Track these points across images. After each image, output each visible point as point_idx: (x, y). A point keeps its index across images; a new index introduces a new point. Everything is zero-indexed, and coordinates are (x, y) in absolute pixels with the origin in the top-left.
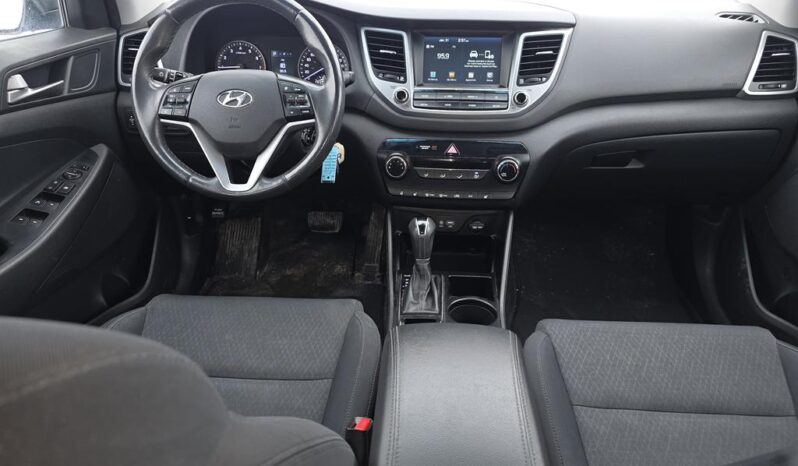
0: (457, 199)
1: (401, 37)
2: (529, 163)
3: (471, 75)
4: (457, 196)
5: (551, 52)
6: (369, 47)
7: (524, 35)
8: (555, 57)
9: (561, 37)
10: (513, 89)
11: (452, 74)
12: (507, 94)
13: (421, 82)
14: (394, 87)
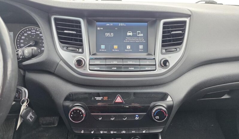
0: (124, 133)
1: (79, 22)
2: (173, 106)
3: (129, 47)
4: (124, 132)
5: (181, 32)
6: (57, 29)
7: (163, 21)
8: (183, 35)
9: (185, 22)
10: (159, 56)
11: (116, 47)
12: (154, 59)
13: (95, 52)
14: (74, 56)
